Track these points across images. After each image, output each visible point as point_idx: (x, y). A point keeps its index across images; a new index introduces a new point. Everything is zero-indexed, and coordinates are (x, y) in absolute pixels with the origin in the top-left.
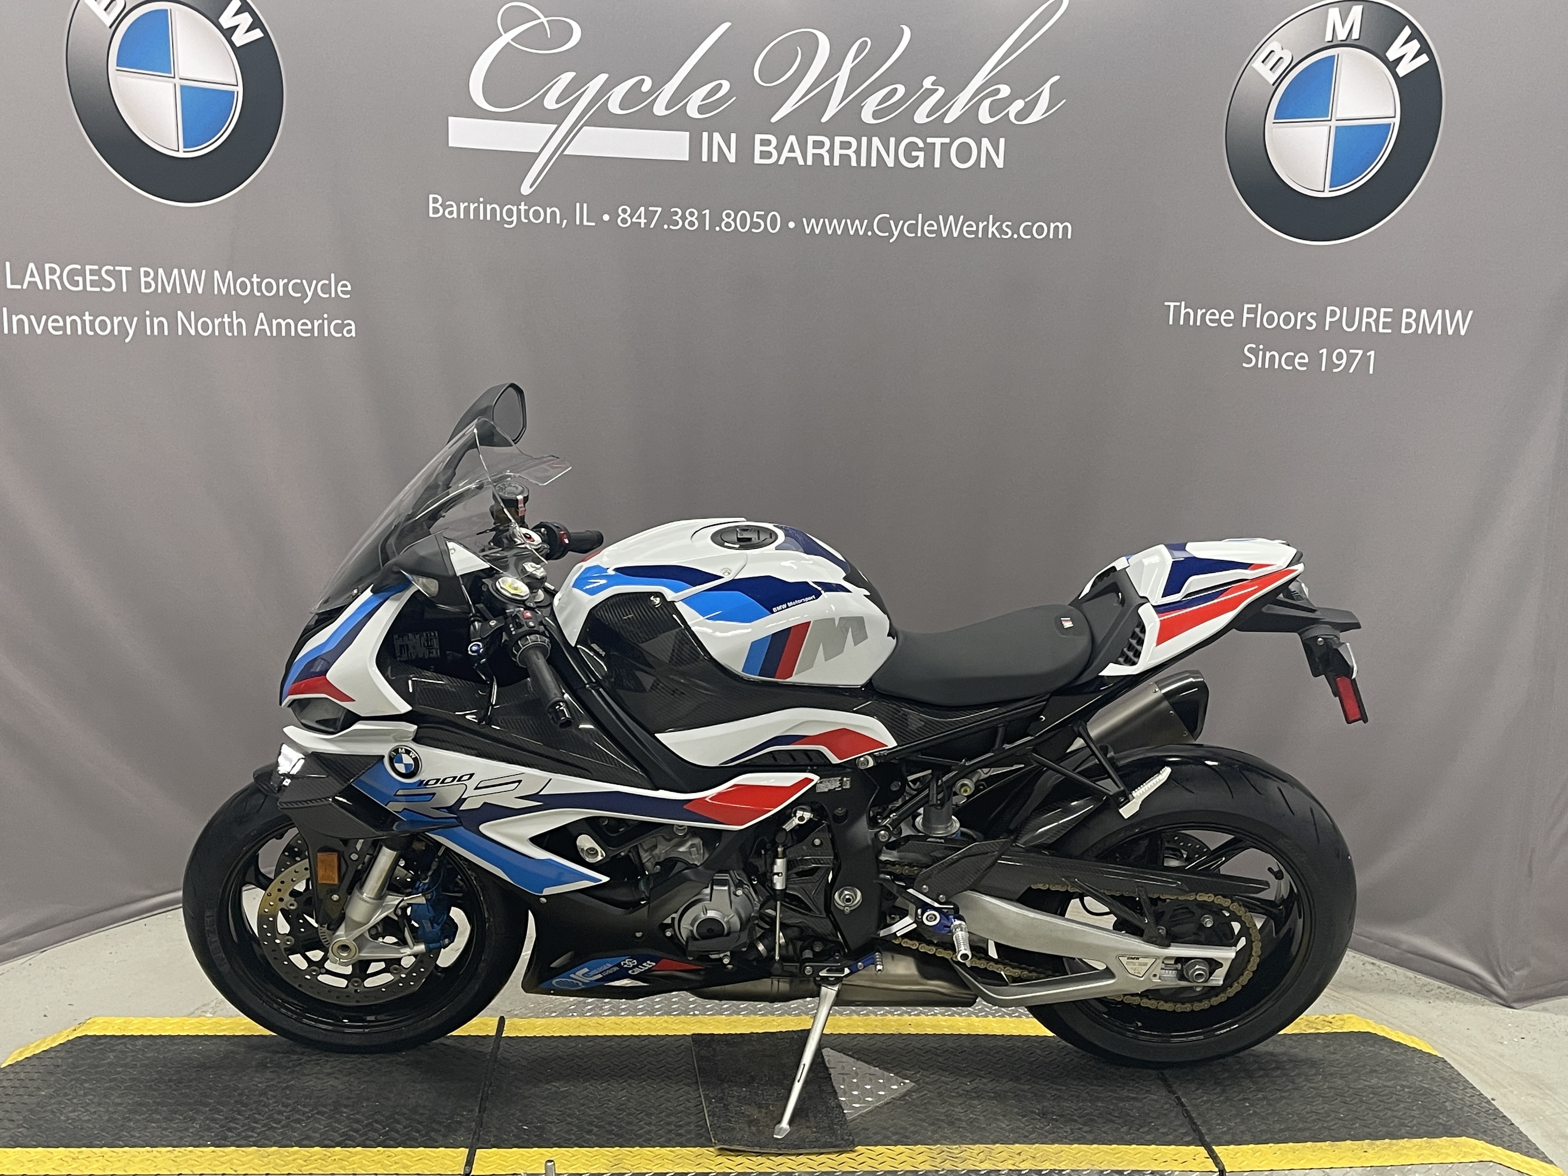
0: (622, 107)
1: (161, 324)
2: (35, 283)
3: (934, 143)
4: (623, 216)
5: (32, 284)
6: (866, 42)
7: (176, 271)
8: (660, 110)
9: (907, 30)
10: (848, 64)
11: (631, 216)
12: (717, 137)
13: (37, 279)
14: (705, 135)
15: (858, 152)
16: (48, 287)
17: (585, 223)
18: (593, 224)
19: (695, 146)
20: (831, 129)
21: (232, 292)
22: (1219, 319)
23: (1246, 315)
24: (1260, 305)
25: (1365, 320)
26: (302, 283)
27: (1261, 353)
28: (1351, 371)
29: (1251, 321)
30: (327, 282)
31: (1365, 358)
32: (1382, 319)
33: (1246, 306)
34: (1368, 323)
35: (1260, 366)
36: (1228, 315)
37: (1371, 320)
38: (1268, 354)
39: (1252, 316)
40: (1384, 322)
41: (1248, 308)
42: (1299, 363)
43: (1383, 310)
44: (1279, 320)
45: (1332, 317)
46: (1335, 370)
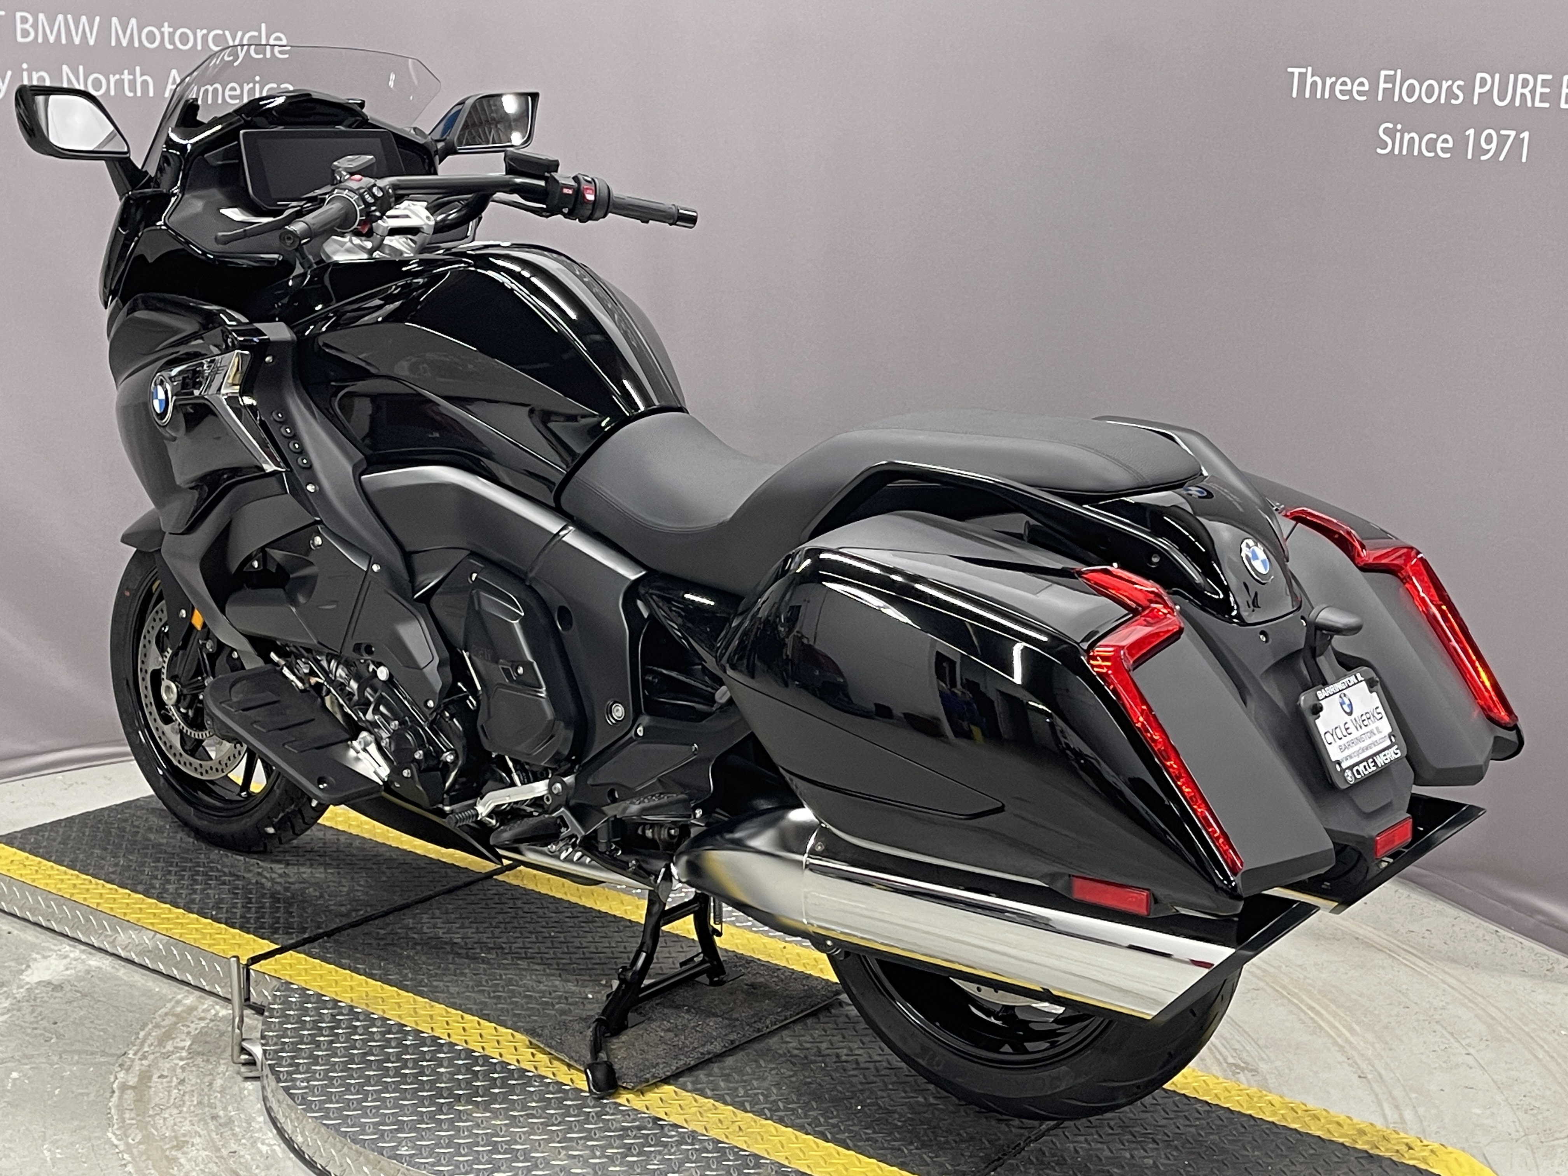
21: (136, 44)
22: (1351, 90)
23: (1382, 85)
24: (1399, 71)
25: (1519, 90)
26: (224, 34)
27: (1398, 135)
28: (1501, 158)
29: (1389, 92)
30: (256, 34)
31: (1518, 141)
32: (1539, 90)
33: (1383, 73)
34: (1523, 95)
35: (1396, 152)
36: (1361, 84)
37: (1526, 91)
38: (1407, 137)
39: (1390, 86)
40: (1542, 94)
41: (1386, 76)
42: (1442, 148)
43: (1541, 77)
44: (1420, 91)
45: (1481, 86)
46: (1483, 158)
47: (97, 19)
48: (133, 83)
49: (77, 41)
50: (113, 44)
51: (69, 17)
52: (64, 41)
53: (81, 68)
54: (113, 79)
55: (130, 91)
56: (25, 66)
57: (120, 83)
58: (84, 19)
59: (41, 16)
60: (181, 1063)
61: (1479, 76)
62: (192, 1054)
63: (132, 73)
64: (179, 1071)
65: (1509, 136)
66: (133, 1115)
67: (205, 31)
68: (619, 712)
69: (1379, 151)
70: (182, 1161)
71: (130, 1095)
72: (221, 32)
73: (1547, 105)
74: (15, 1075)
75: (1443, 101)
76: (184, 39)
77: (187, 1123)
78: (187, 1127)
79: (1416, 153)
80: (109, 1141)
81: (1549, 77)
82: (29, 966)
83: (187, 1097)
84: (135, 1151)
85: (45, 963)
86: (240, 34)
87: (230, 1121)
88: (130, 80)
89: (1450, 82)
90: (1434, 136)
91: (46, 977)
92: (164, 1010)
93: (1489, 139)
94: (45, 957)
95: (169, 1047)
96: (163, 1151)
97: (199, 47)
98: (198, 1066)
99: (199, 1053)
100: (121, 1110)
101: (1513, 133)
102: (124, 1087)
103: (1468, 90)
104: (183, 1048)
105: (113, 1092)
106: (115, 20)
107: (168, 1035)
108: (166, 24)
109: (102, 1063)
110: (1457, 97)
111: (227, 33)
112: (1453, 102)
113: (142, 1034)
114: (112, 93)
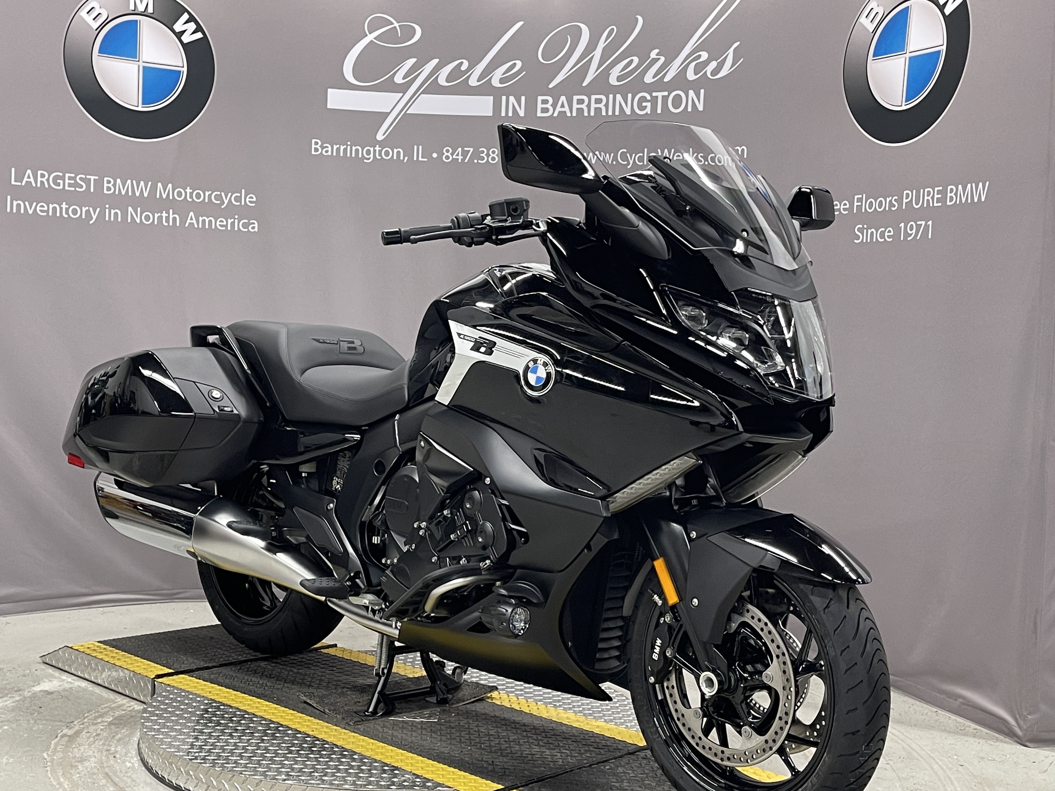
0: (447, 81)
1: (116, 214)
2: (31, 182)
3: (657, 97)
4: (446, 154)
5: (29, 183)
6: (613, 29)
7: (129, 182)
8: (473, 82)
9: (640, 18)
10: (601, 45)
11: (452, 154)
12: (512, 99)
13: (32, 180)
14: (504, 98)
15: (607, 106)
16: (39, 185)
17: (420, 159)
18: (426, 160)
19: (497, 106)
20: (588, 91)
21: (171, 198)
22: (840, 209)
23: (856, 204)
24: (864, 195)
25: (926, 198)
26: (221, 195)
27: (865, 231)
28: (918, 238)
29: (859, 207)
30: (239, 195)
31: (927, 226)
32: (936, 196)
33: (856, 197)
34: (928, 200)
35: (865, 241)
36: (845, 204)
37: (929, 198)
38: (869, 231)
39: (860, 204)
40: (937, 198)
41: (858, 198)
42: (888, 236)
43: (936, 189)
44: (876, 205)
45: (907, 198)
46: (909, 239)
47: (150, 183)
48: (167, 219)
49: (138, 194)
50: (158, 196)
51: (134, 182)
52: (130, 194)
53: (139, 209)
54: (156, 215)
55: (166, 222)
56: (107, 206)
57: (160, 218)
58: (142, 183)
59: (119, 181)
60: (102, 727)
61: (905, 192)
62: (110, 724)
63: (168, 212)
64: (99, 730)
65: (922, 225)
66: (63, 747)
67: (210, 192)
69: (856, 241)
70: (79, 767)
71: (66, 739)
72: (219, 193)
73: (940, 204)
74: (6, 727)
75: (887, 209)
76: (198, 196)
77: (92, 752)
78: (91, 753)
79: (874, 240)
80: (43, 756)
81: (941, 188)
82: (39, 684)
83: (97, 741)
84: (55, 762)
85: (50, 684)
86: (230, 194)
87: (116, 752)
88: (166, 217)
89: (890, 198)
90: (883, 229)
91: (47, 688)
92: (106, 705)
93: (911, 229)
94: (50, 681)
95: (99, 720)
96: (71, 762)
97: (207, 201)
98: (111, 729)
99: (114, 724)
100: (56, 745)
101: (923, 223)
102: (65, 735)
103: (900, 201)
104: (107, 722)
105: (57, 737)
106: (160, 184)
107: (101, 716)
108: (188, 188)
109: (57, 725)
110: (895, 206)
111: (223, 194)
112: (893, 209)
113: (87, 714)
114: (156, 223)
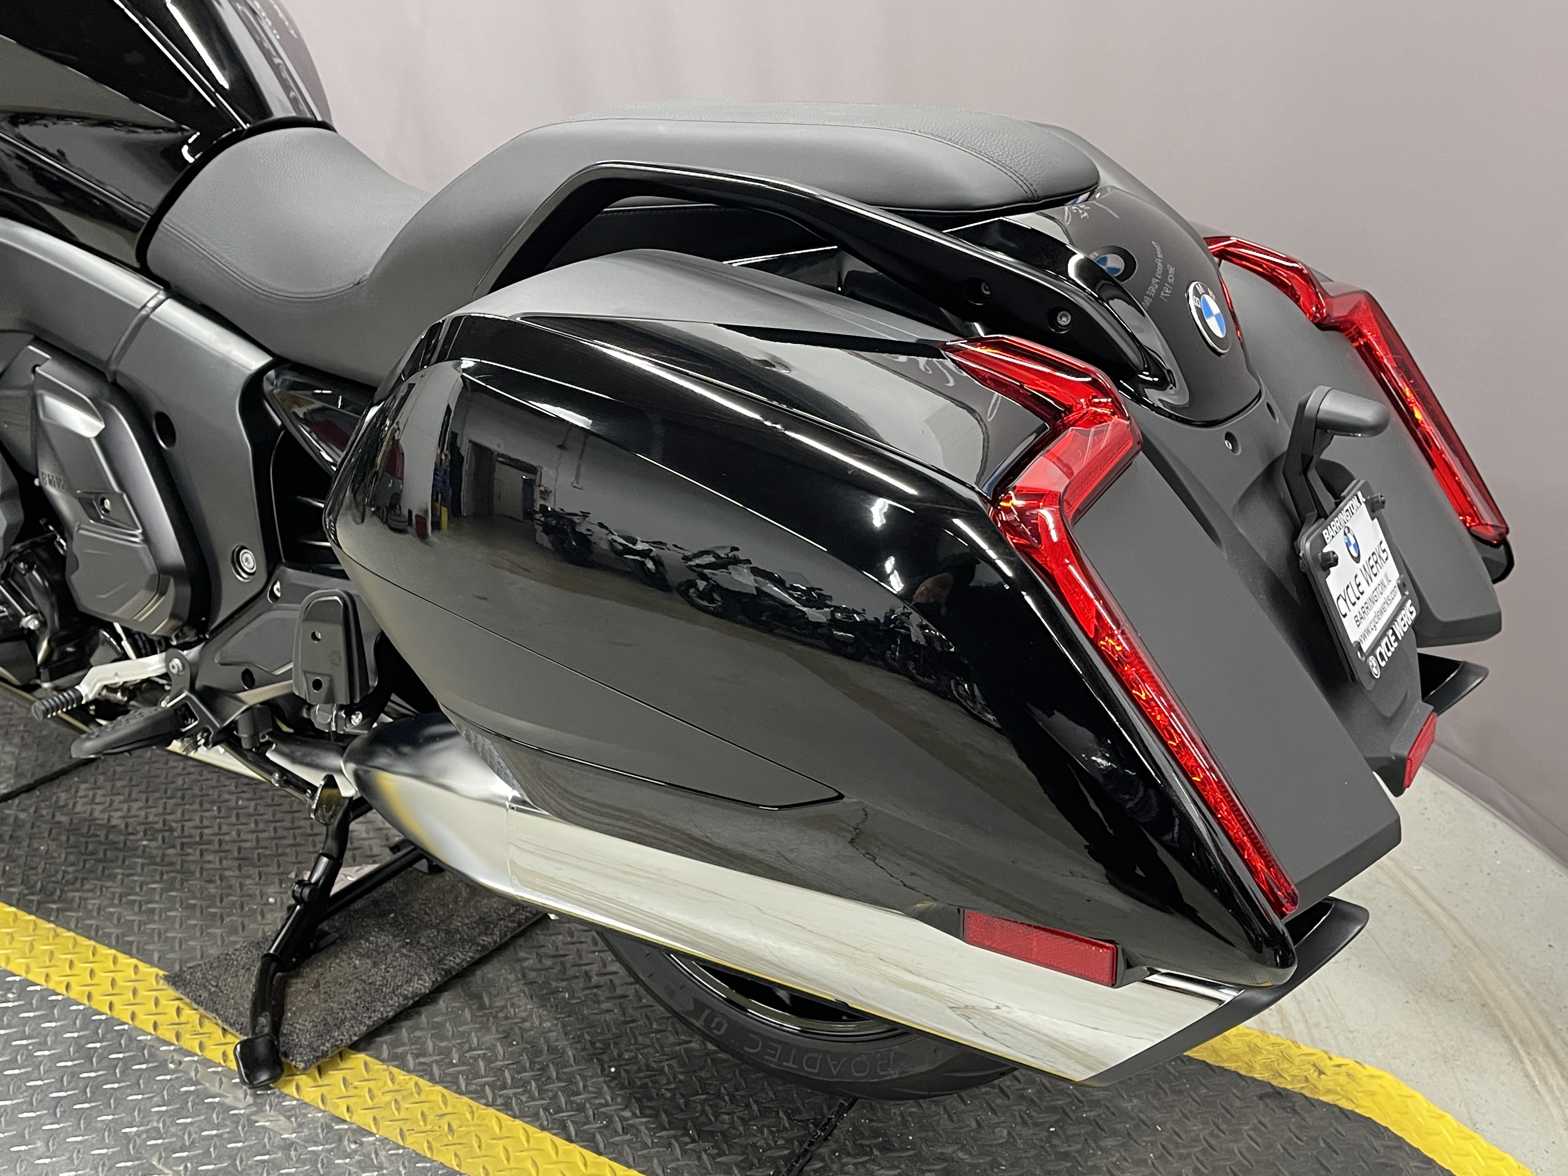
68: (249, 560)
